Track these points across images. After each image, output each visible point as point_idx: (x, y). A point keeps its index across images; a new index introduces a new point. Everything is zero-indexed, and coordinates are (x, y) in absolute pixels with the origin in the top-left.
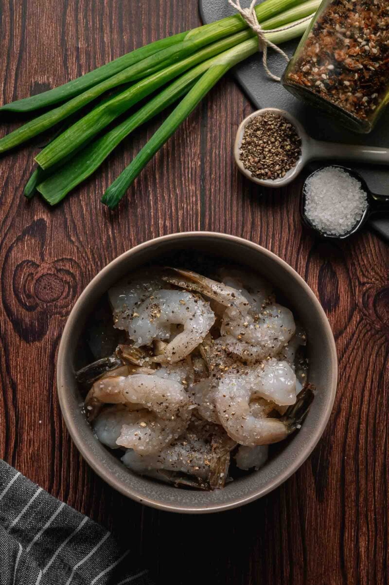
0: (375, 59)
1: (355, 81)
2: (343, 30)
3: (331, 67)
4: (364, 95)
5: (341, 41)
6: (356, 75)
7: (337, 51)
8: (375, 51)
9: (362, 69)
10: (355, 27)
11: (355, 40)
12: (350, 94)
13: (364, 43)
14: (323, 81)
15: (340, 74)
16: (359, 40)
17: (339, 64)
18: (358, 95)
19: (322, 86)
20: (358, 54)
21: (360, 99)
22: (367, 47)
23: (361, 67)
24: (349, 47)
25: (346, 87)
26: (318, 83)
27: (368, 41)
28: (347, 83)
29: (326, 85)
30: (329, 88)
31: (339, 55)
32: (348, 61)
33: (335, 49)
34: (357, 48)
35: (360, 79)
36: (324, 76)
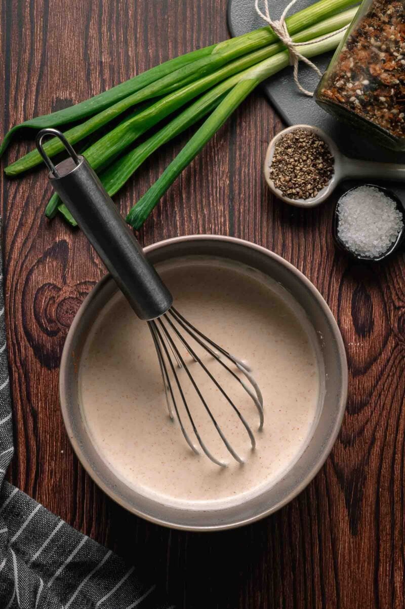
1: (391, 97)
2: (379, 43)
3: (366, 82)
4: (400, 112)
5: (377, 56)
6: (392, 90)
7: (372, 66)
9: (398, 85)
10: (390, 40)
11: (391, 55)
12: (386, 110)
13: (400, 57)
14: (357, 96)
15: (376, 90)
16: (395, 54)
17: (374, 79)
18: (395, 111)
19: (357, 102)
20: (394, 69)
21: (396, 115)
22: (403, 62)
23: (398, 82)
24: (384, 62)
25: (382, 103)
26: (353, 99)
28: (382, 99)
29: (361, 101)
30: (364, 104)
31: (375, 69)
32: (384, 76)
33: (369, 63)
34: (393, 62)
35: (396, 94)
36: (359, 92)
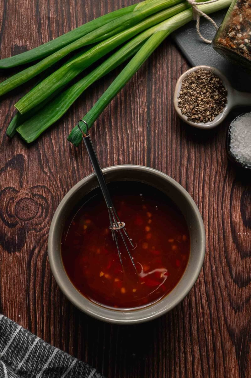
14: (245, 44)
19: (245, 48)
26: (242, 46)
29: (248, 47)
30: (250, 50)
36: (246, 40)
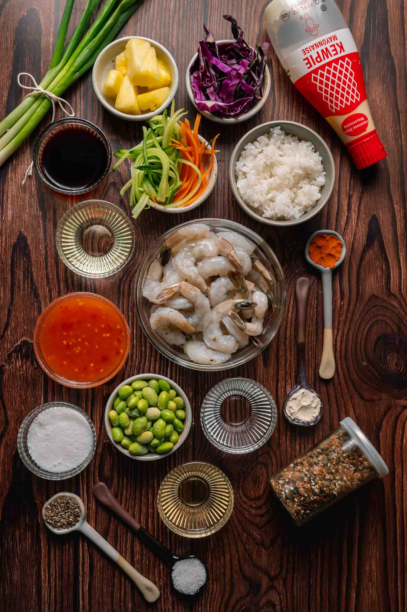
0: (315, 494)
1: (301, 501)
2: (307, 473)
3: (292, 488)
4: (302, 509)
5: (303, 478)
6: (303, 498)
7: (298, 482)
8: (317, 490)
9: (306, 497)
10: (313, 473)
11: (310, 480)
12: (295, 506)
13: (314, 484)
14: (285, 493)
15: (295, 494)
16: (312, 481)
17: (296, 489)
18: (300, 508)
19: (284, 495)
20: (308, 488)
21: (300, 511)
22: (313, 487)
23: (307, 495)
24: (305, 482)
25: (295, 502)
26: (283, 493)
27: (316, 484)
28: (296, 500)
29: (286, 496)
30: (287, 498)
31: (299, 484)
32: (301, 489)
33: (298, 480)
34: (309, 485)
35: (303, 500)
36: (287, 491)
